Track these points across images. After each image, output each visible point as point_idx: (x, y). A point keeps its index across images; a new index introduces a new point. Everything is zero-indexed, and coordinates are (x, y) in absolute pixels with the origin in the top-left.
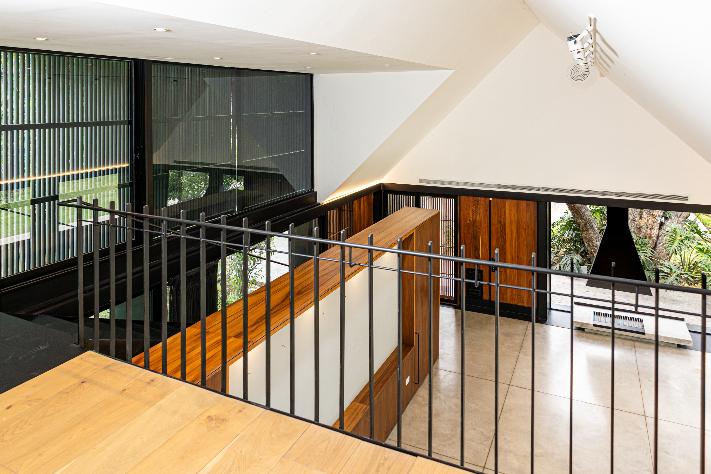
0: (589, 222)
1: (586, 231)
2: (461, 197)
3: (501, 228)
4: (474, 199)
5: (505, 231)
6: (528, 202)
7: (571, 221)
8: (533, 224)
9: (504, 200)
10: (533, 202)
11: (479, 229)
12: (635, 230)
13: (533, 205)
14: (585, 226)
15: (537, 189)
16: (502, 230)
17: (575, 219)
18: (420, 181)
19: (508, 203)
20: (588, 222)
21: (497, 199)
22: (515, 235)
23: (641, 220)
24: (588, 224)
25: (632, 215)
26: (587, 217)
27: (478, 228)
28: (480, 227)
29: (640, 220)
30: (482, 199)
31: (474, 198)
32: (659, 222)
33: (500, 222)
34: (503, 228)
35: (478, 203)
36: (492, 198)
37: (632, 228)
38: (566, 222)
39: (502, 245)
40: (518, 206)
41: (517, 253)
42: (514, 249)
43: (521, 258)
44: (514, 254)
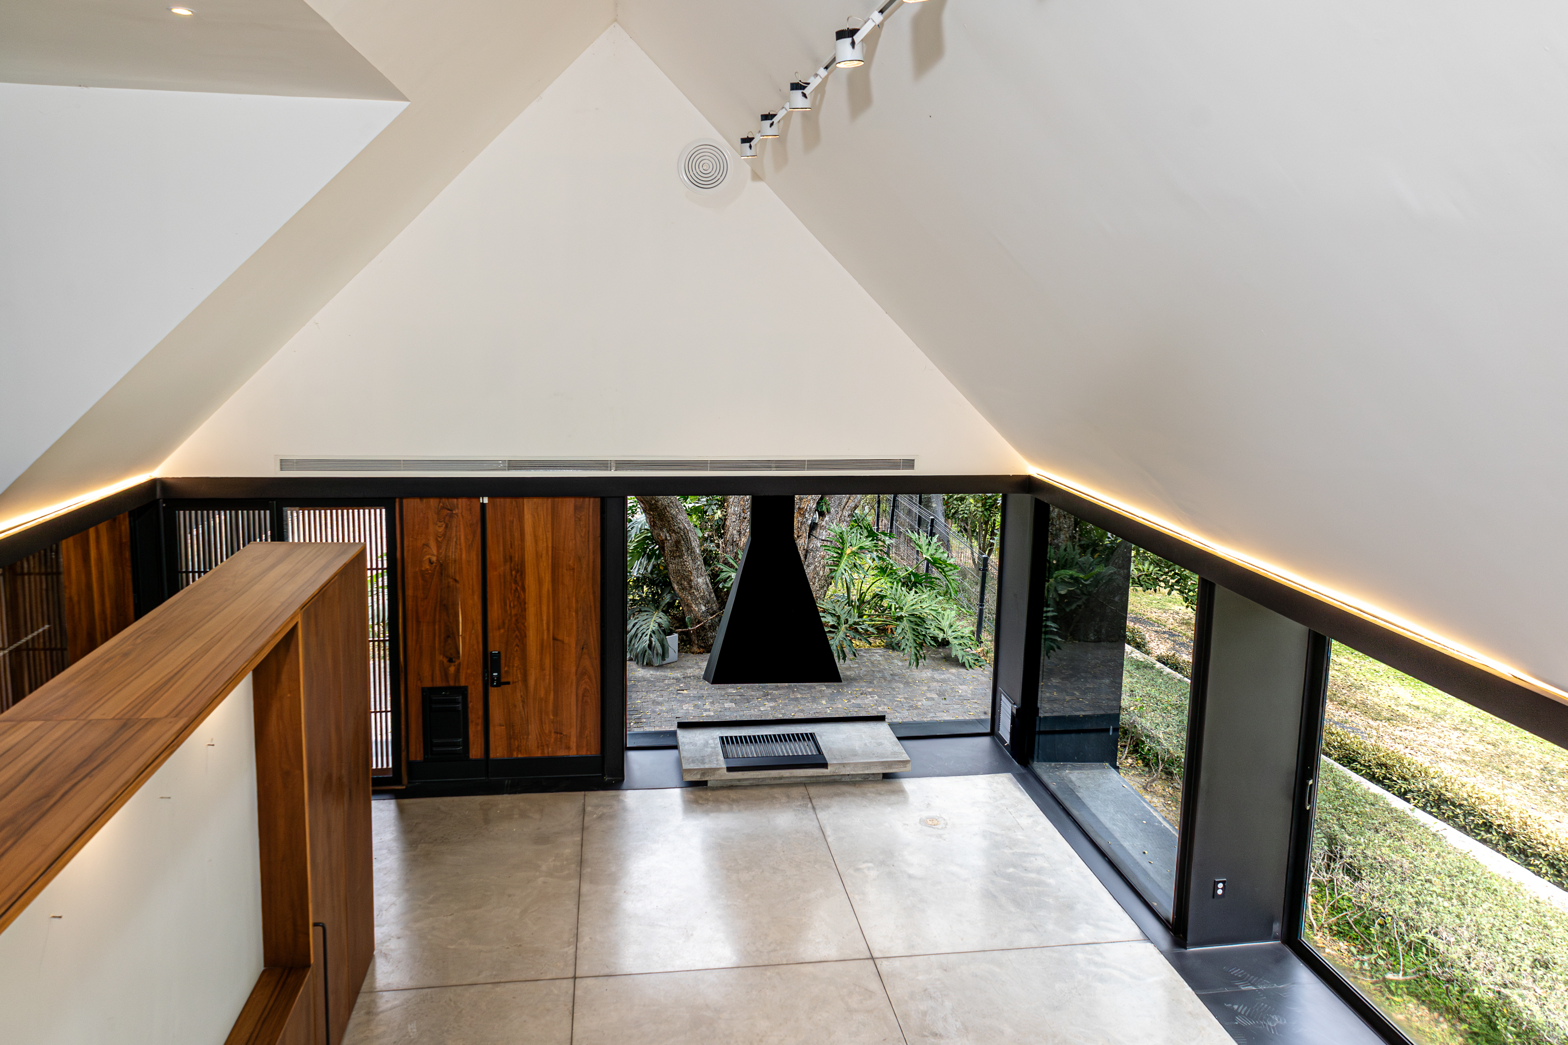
0: (684, 537)
1: (679, 556)
2: (405, 501)
3: (514, 573)
4: (441, 504)
5: (523, 579)
6: (580, 500)
7: (647, 538)
8: (591, 557)
9: (520, 500)
10: (592, 500)
11: (456, 581)
13: (591, 505)
14: (677, 547)
15: (604, 465)
16: (516, 577)
17: (656, 532)
18: (284, 464)
19: (530, 506)
20: (682, 536)
21: (502, 500)
22: (547, 586)
24: (682, 542)
26: (681, 526)
27: (451, 580)
28: (457, 578)
30: (462, 502)
31: (440, 502)
32: (810, 522)
33: (511, 558)
34: (517, 572)
35: (451, 516)
36: (489, 497)
38: (637, 542)
39: (516, 615)
40: (555, 514)
41: (553, 630)
42: (545, 622)
43: (563, 642)
44: (545, 634)
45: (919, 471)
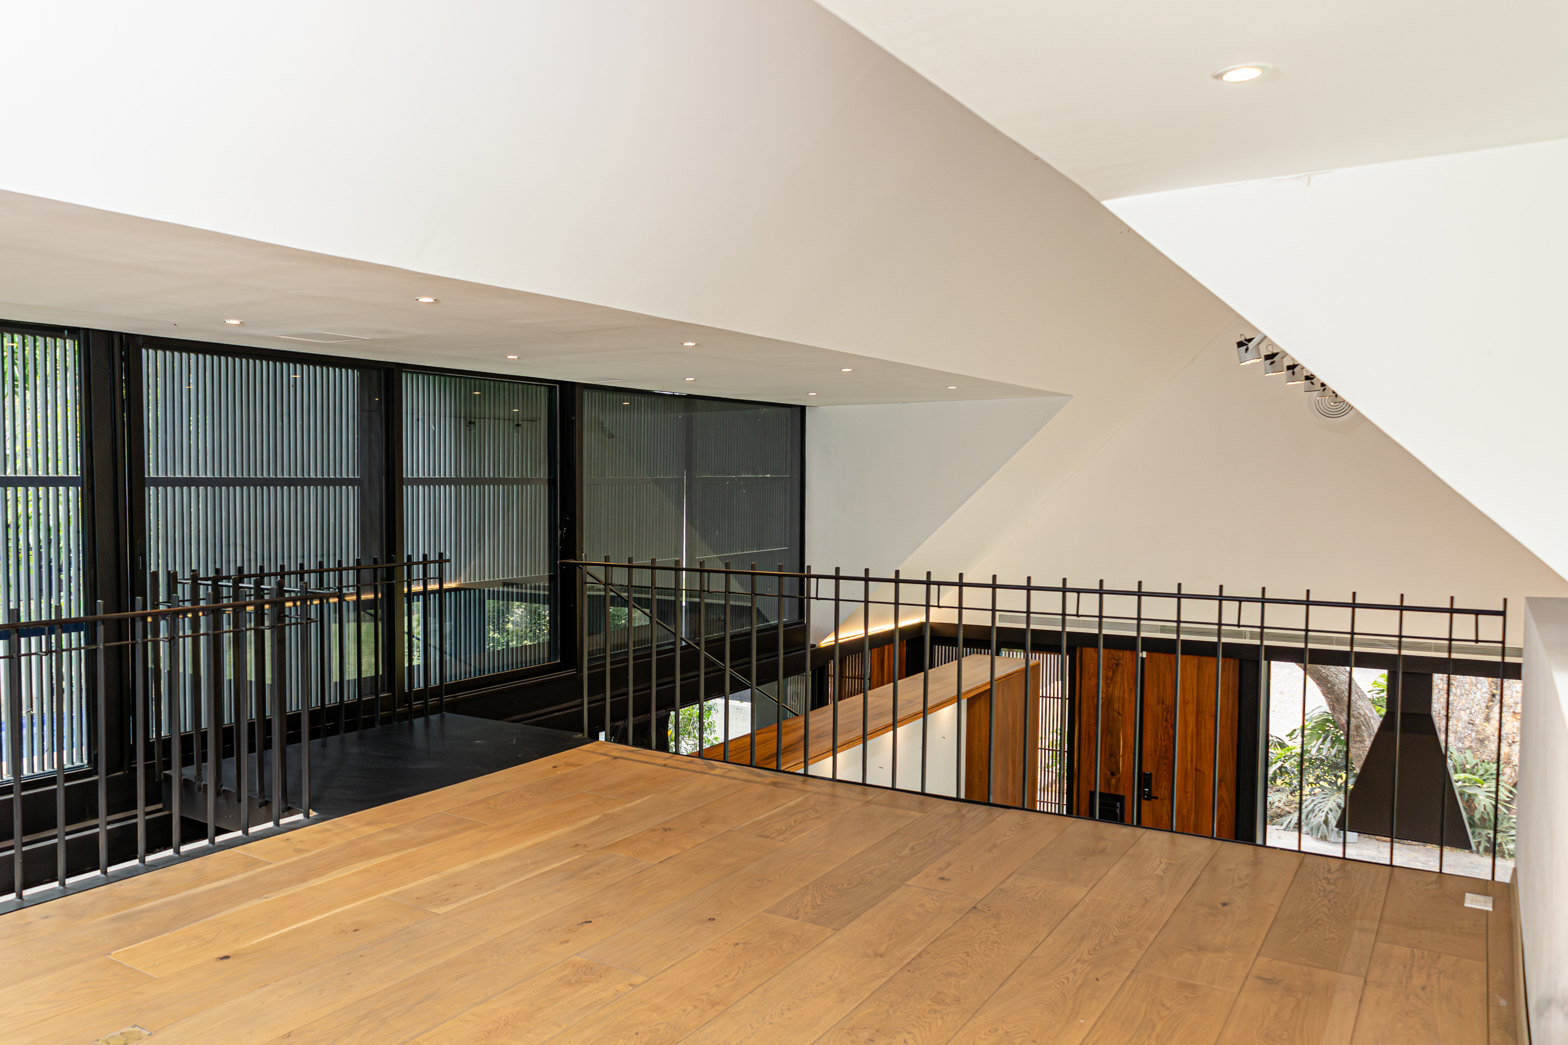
0: (1365, 723)
1: (1360, 741)
2: (1084, 649)
3: (1165, 714)
4: (1109, 654)
5: (1173, 720)
7: (1328, 720)
8: (1230, 708)
10: (1232, 661)
11: (1119, 714)
12: (1473, 745)
13: (1230, 664)
14: (1357, 732)
16: (1166, 716)
17: (1336, 715)
19: (1180, 661)
20: (1362, 722)
21: (1157, 654)
22: (1191, 727)
23: (1489, 723)
24: (1363, 728)
25: (1468, 711)
26: (1361, 711)
27: (1116, 714)
28: (1121, 712)
29: (1486, 724)
30: (1127, 655)
33: (1163, 702)
34: (1167, 713)
35: (1118, 665)
36: (1147, 652)
37: (1466, 739)
38: (1315, 722)
39: (1165, 746)
40: (1200, 668)
41: (1196, 763)
42: (1189, 755)
43: (1204, 774)
44: (1189, 763)
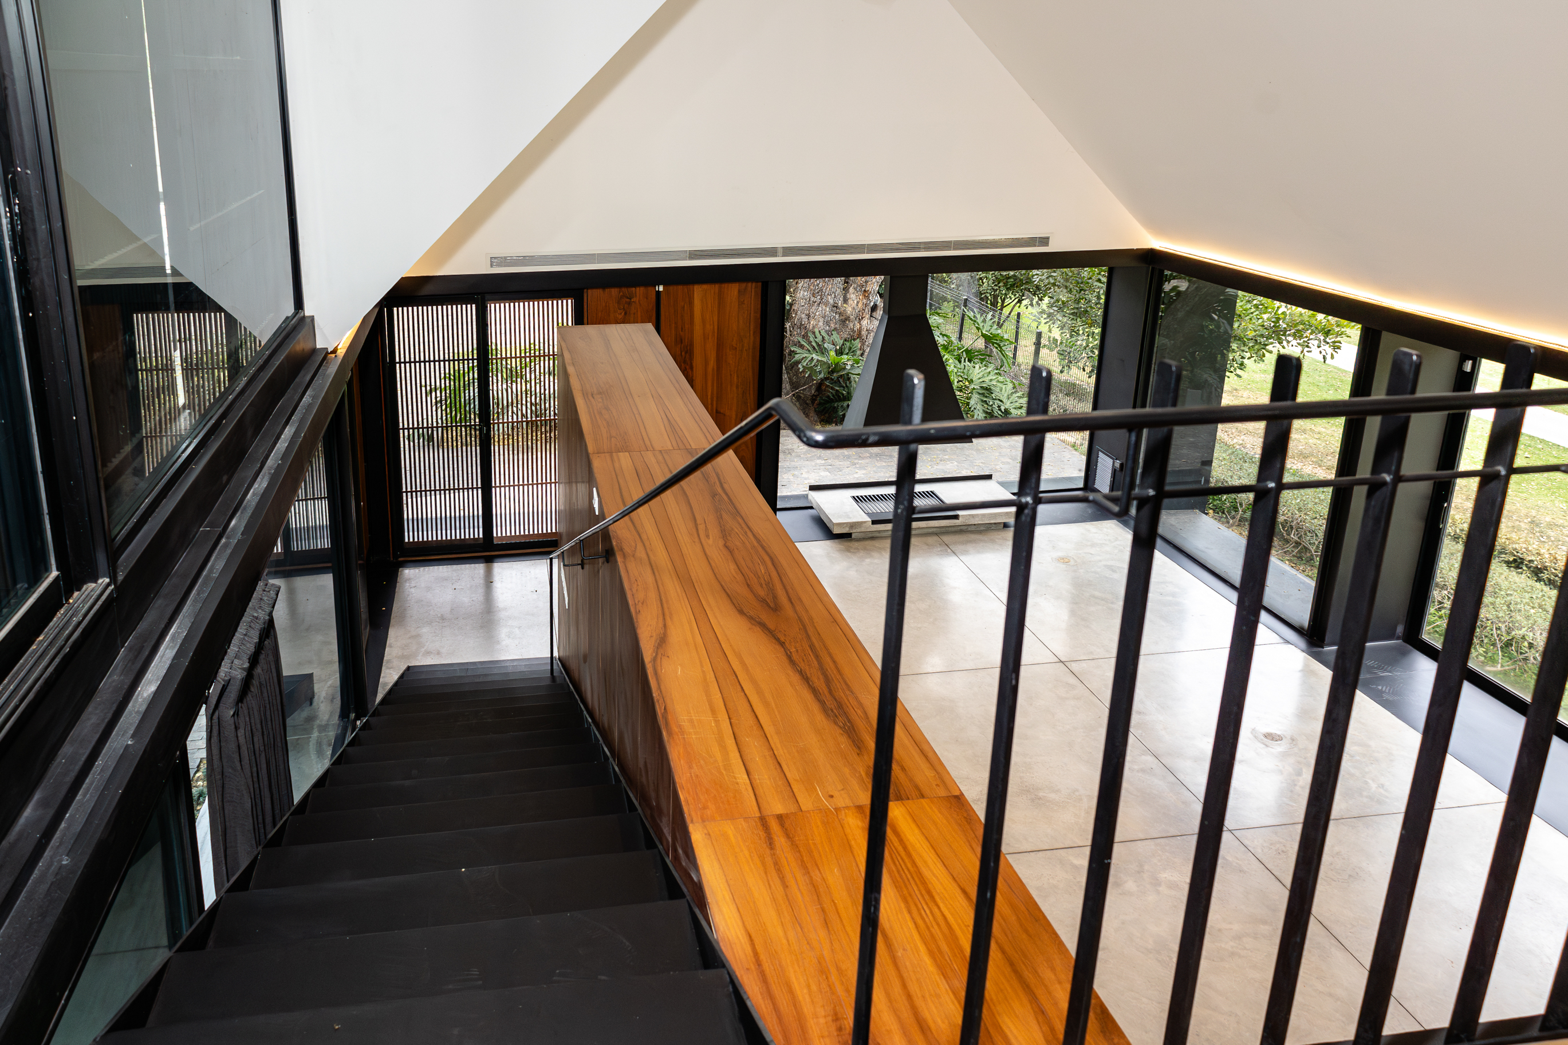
2: (590, 289)
3: (683, 353)
4: (621, 294)
5: (691, 358)
6: (744, 285)
8: (752, 336)
9: (691, 287)
10: (754, 284)
12: (837, 326)
13: (753, 290)
15: (772, 252)
16: (685, 357)
18: (493, 261)
19: (699, 292)
21: (675, 287)
22: (712, 363)
23: (846, 304)
29: (845, 305)
30: (640, 291)
31: (620, 293)
32: (872, 304)
33: (680, 341)
34: (686, 353)
35: (629, 304)
36: (665, 285)
37: (831, 322)
40: (721, 298)
41: (717, 404)
42: (709, 397)
43: (725, 415)
45: (1052, 248)
